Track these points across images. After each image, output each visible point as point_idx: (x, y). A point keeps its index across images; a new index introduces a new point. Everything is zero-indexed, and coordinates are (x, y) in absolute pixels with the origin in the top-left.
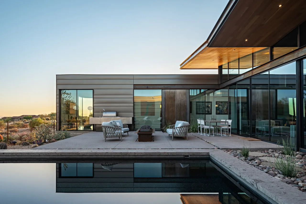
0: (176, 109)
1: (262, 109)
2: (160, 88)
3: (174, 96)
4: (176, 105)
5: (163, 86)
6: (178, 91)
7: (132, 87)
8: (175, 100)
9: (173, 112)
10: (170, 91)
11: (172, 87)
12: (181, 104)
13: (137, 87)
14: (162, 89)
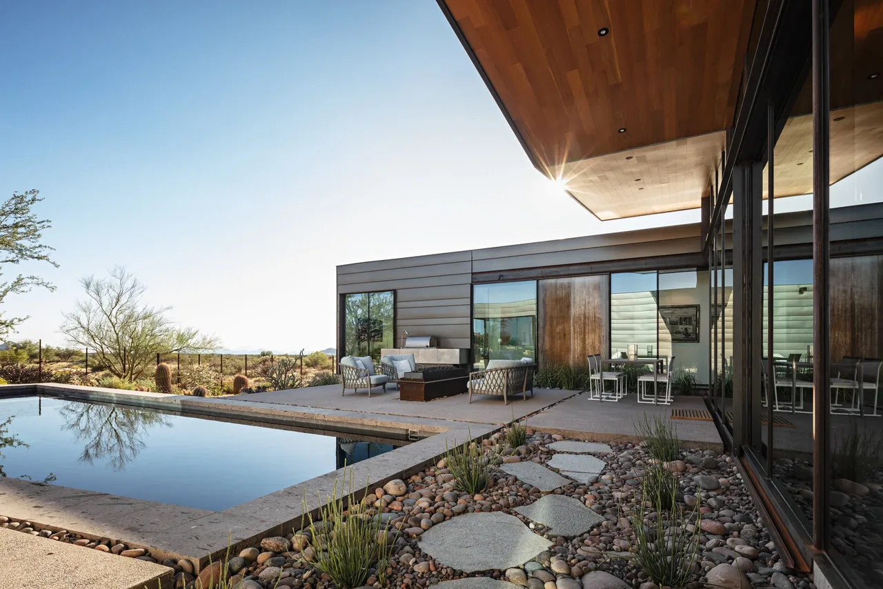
0: (572, 328)
1: (876, 323)
2: (531, 276)
3: (568, 295)
4: (574, 318)
5: (540, 270)
6: (578, 281)
7: (468, 279)
8: (569, 306)
9: (565, 335)
10: (556, 283)
11: (562, 271)
12: (587, 315)
13: (479, 278)
14: (537, 279)
